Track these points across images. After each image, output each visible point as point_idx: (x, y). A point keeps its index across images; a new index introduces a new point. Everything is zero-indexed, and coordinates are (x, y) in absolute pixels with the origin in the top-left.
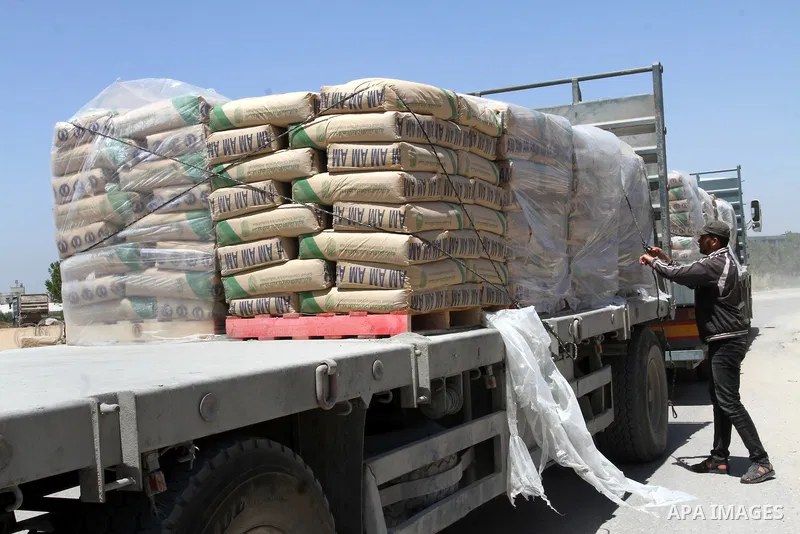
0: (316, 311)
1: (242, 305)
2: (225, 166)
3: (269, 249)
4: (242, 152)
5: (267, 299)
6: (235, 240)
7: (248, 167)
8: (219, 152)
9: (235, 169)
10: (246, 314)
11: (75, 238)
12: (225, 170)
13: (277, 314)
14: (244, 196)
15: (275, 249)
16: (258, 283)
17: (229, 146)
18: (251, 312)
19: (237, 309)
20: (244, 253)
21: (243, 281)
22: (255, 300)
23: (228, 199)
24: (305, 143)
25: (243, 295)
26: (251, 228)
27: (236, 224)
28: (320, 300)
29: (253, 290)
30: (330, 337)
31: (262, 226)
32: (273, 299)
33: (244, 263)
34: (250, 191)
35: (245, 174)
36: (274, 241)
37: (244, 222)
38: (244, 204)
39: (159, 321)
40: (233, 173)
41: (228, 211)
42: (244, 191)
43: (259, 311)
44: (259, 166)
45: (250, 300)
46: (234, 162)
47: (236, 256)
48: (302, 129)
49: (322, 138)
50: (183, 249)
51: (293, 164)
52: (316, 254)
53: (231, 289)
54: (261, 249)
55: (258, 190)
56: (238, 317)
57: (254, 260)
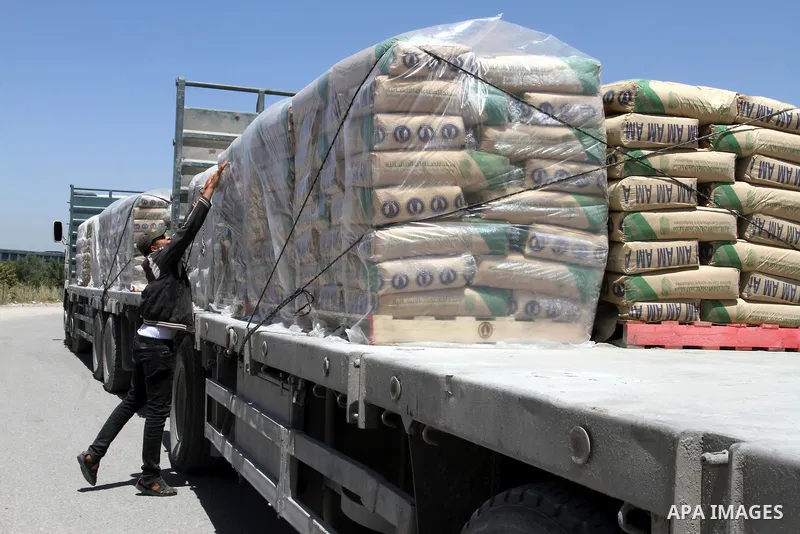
0: (724, 320)
1: (650, 309)
2: (646, 152)
3: (688, 251)
4: (668, 141)
5: (678, 305)
6: (650, 236)
7: (675, 159)
8: (642, 136)
9: (658, 158)
10: (654, 319)
11: (414, 202)
12: (645, 157)
13: (687, 321)
14: (668, 190)
15: (694, 253)
16: (674, 286)
17: (654, 132)
18: (659, 316)
19: (645, 312)
20: (661, 252)
21: (654, 282)
22: (664, 305)
23: (649, 190)
24: (732, 147)
25: (651, 297)
26: (672, 226)
27: (654, 219)
28: (730, 309)
29: (665, 293)
30: (741, 349)
31: (686, 225)
32: (684, 305)
33: (659, 263)
34: (675, 187)
35: (670, 166)
36: (694, 244)
37: (662, 219)
38: (666, 199)
39: (517, 320)
40: (655, 162)
41: (645, 203)
42: (669, 185)
43: (668, 317)
44: (688, 161)
45: (659, 305)
46: (658, 150)
47: (651, 254)
48: (731, 133)
49: (750, 147)
50: (571, 237)
51: (723, 167)
52: (734, 262)
53: (638, 290)
54: (679, 250)
55: (685, 186)
56: (643, 321)
57: (670, 260)
